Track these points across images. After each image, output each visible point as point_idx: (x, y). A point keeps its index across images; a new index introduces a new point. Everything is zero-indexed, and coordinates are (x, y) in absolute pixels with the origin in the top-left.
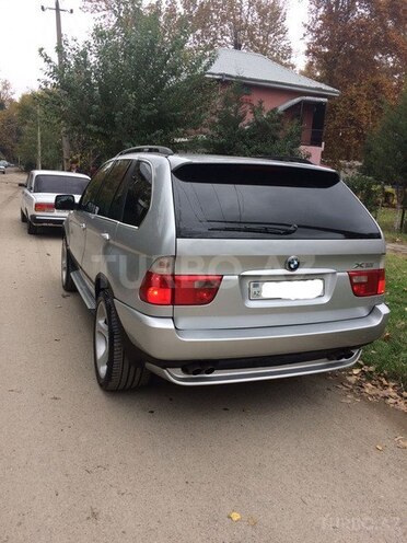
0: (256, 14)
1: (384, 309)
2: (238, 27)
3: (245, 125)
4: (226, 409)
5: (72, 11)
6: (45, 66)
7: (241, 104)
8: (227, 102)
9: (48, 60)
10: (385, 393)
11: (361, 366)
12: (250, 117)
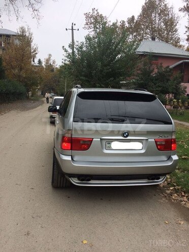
0: (162, 24)
1: (175, 157)
2: (153, 31)
3: (153, 75)
4: (101, 199)
5: (78, 30)
6: (65, 53)
7: (152, 65)
8: (145, 64)
9: (66, 51)
10: (182, 199)
11: (175, 186)
12: (156, 71)
